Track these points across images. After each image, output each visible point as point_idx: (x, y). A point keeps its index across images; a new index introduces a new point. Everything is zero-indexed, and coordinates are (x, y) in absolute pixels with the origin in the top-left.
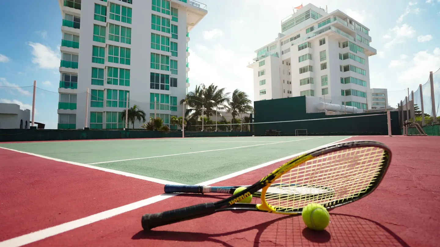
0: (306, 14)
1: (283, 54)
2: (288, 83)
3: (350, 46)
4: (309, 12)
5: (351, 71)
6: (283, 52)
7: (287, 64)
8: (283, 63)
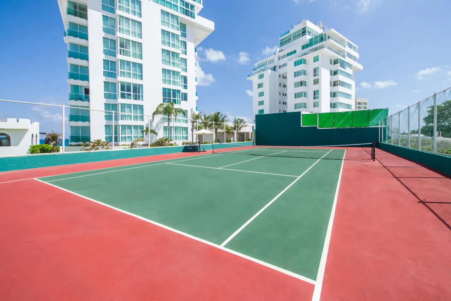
0: (303, 30)
1: (280, 68)
2: (283, 95)
3: (340, 63)
4: (306, 29)
5: (339, 86)
6: (280, 66)
7: (283, 78)
8: (280, 77)
